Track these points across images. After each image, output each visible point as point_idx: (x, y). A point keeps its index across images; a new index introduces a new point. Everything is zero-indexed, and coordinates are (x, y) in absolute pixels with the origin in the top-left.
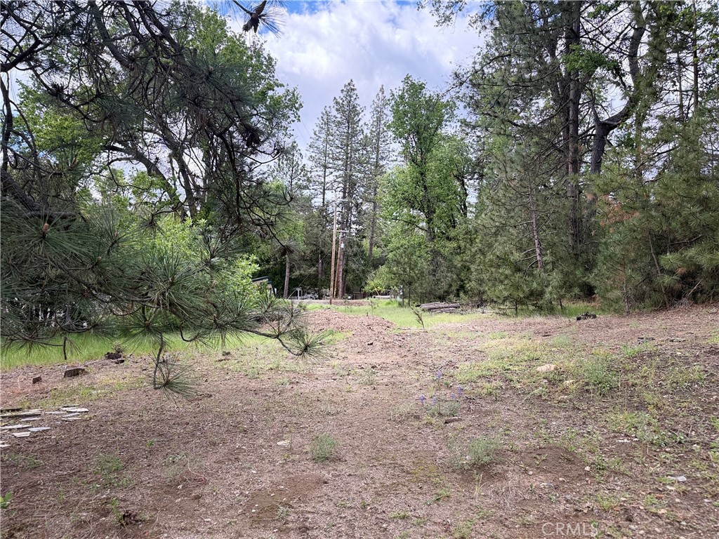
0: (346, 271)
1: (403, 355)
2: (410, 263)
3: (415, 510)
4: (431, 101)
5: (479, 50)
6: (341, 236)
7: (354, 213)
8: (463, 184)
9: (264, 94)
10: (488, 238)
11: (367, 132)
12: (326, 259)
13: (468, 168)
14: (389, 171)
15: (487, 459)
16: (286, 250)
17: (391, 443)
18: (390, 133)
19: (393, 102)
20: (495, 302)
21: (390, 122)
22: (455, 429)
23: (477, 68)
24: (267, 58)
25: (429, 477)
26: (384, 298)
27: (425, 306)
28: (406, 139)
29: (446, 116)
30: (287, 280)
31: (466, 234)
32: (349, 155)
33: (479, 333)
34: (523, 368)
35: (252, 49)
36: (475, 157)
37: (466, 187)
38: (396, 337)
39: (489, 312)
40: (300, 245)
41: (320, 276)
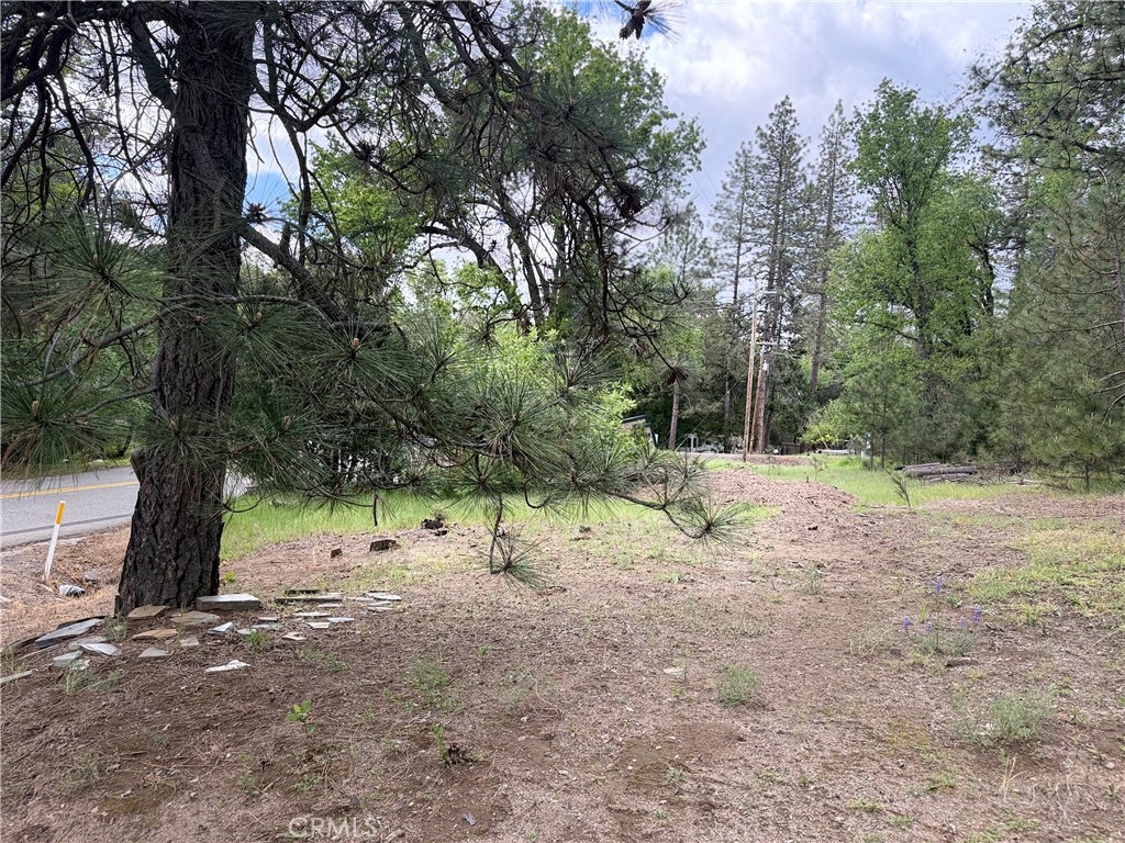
0: (770, 409)
1: (872, 550)
2: (886, 396)
3: (891, 801)
4: (928, 118)
5: (1020, 22)
6: (763, 350)
7: (786, 313)
8: (986, 258)
9: (645, 131)
10: (1033, 352)
11: (812, 178)
12: (738, 388)
13: (996, 229)
14: (850, 241)
15: (1024, 733)
16: (676, 375)
17: (849, 691)
18: (852, 178)
19: (859, 125)
20: (1046, 465)
21: (853, 160)
22: (966, 678)
23: (1016, 53)
24: (651, 75)
25: (918, 751)
26: (837, 454)
27: (912, 469)
28: (881, 186)
29: (956, 143)
30: (674, 421)
31: (992, 344)
32: (781, 218)
33: (1013, 520)
34: (1099, 582)
35: (629, 63)
36: (1010, 211)
37: (992, 263)
38: (859, 520)
39: (1033, 482)
40: (696, 366)
41: (727, 415)
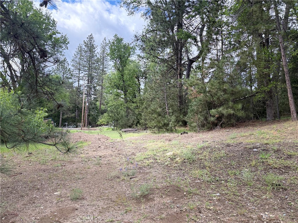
0: (89, 115)
1: (113, 151)
2: (117, 112)
3: (116, 218)
4: (126, 46)
5: (145, 27)
6: (87, 100)
7: (93, 90)
8: (139, 80)
9: (51, 36)
10: (148, 102)
11: (98, 56)
12: (80, 110)
13: (141, 74)
14: (108, 73)
15: (146, 193)
16: (60, 106)
17: (107, 190)
18: (109, 57)
19: (110, 44)
20: (151, 128)
21: (108, 53)
22: (134, 181)
23: (144, 34)
24: (53, 21)
25: (123, 203)
26: (106, 127)
27: (123, 130)
28: (116, 60)
29: (132, 53)
30: (61, 119)
31: (140, 100)
32: (91, 65)
33: (145, 141)
34: (161, 154)
35: (46, 16)
36: (143, 70)
37: (140, 82)
38: (111, 143)
39: (149, 132)
40: (67, 104)
41: (77, 117)
